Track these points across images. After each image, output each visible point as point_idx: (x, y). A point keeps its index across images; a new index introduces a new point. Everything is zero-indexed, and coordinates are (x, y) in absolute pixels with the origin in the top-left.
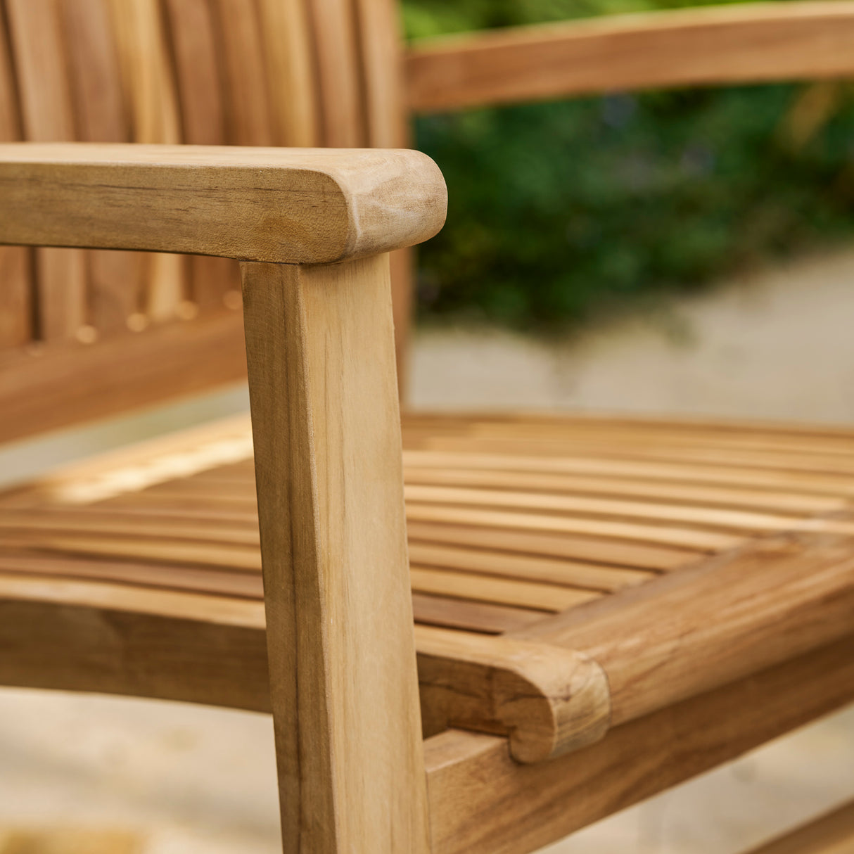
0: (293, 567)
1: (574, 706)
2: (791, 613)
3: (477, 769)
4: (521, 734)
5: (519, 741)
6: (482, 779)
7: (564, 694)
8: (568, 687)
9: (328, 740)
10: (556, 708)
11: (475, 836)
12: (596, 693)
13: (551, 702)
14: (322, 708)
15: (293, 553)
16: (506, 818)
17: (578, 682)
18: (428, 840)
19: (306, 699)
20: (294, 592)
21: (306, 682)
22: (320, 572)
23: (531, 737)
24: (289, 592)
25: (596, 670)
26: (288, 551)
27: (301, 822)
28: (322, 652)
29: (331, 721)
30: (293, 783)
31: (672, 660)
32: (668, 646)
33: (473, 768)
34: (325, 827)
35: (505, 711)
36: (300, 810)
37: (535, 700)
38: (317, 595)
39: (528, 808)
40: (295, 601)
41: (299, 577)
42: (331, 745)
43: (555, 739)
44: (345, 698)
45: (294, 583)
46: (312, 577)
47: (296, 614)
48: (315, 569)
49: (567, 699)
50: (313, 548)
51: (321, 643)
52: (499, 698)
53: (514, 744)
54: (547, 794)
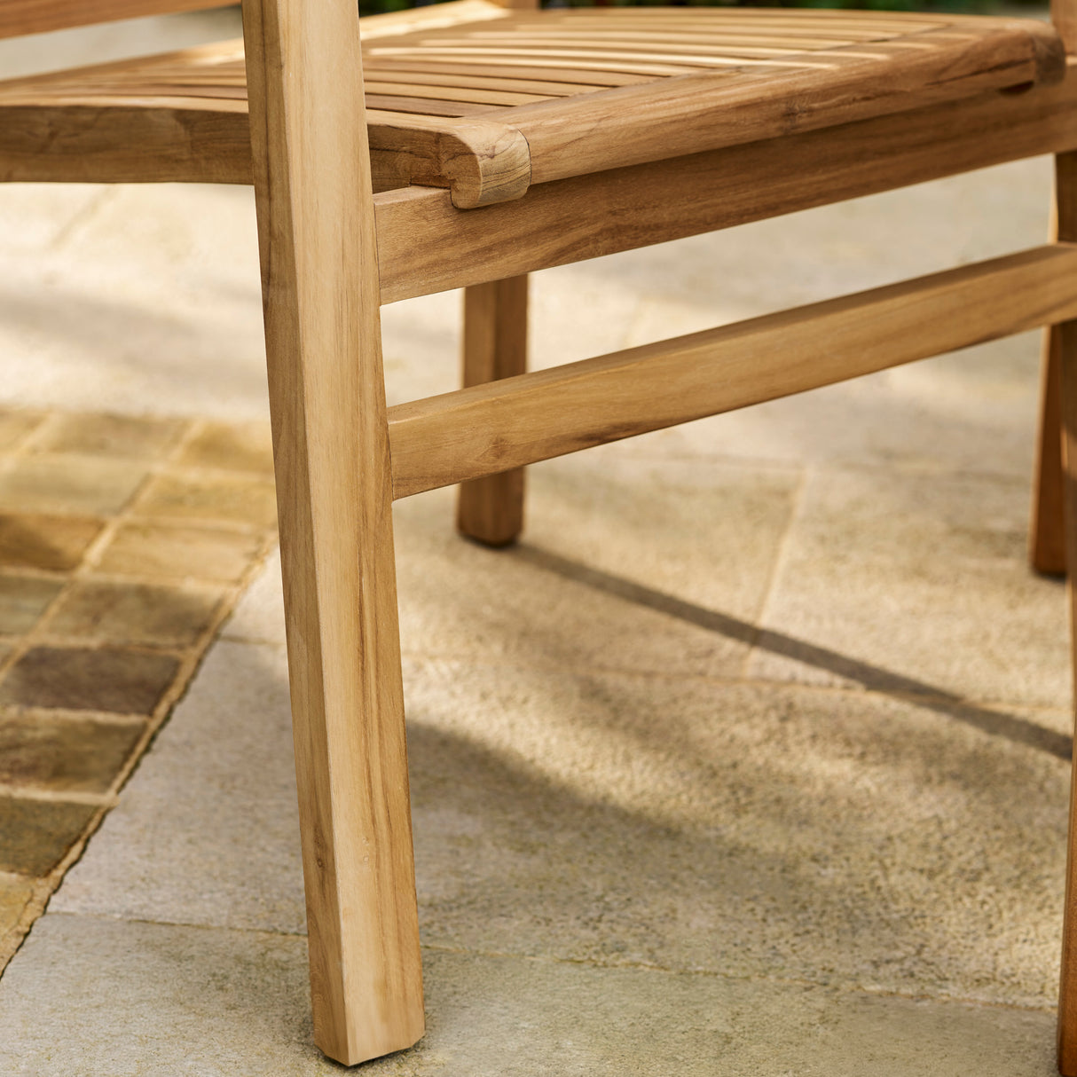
0: (263, 34)
1: (498, 162)
2: (703, 114)
3: (421, 210)
4: (459, 186)
5: (457, 191)
6: (425, 218)
7: (489, 152)
8: (494, 147)
9: (288, 167)
10: (481, 163)
11: (418, 262)
12: (518, 156)
13: (478, 157)
14: (283, 142)
15: (263, 22)
16: (448, 253)
17: (502, 145)
18: (376, 259)
19: (273, 137)
20: (264, 53)
21: (273, 122)
22: (281, 35)
23: (465, 187)
24: (261, 53)
25: (520, 137)
26: (260, 21)
27: (271, 233)
28: (283, 99)
29: (290, 152)
30: (265, 201)
31: (588, 137)
32: (588, 126)
33: (417, 208)
34: (287, 236)
35: (448, 168)
36: (270, 224)
37: (467, 157)
38: (279, 54)
39: (468, 248)
40: (265, 60)
41: (267, 41)
42: (290, 171)
43: (481, 187)
44: (302, 135)
45: (264, 46)
46: (276, 41)
47: (266, 70)
48: (278, 34)
49: (492, 157)
50: (276, 18)
51: (282, 91)
52: (444, 157)
53: (454, 193)
54: (486, 240)
